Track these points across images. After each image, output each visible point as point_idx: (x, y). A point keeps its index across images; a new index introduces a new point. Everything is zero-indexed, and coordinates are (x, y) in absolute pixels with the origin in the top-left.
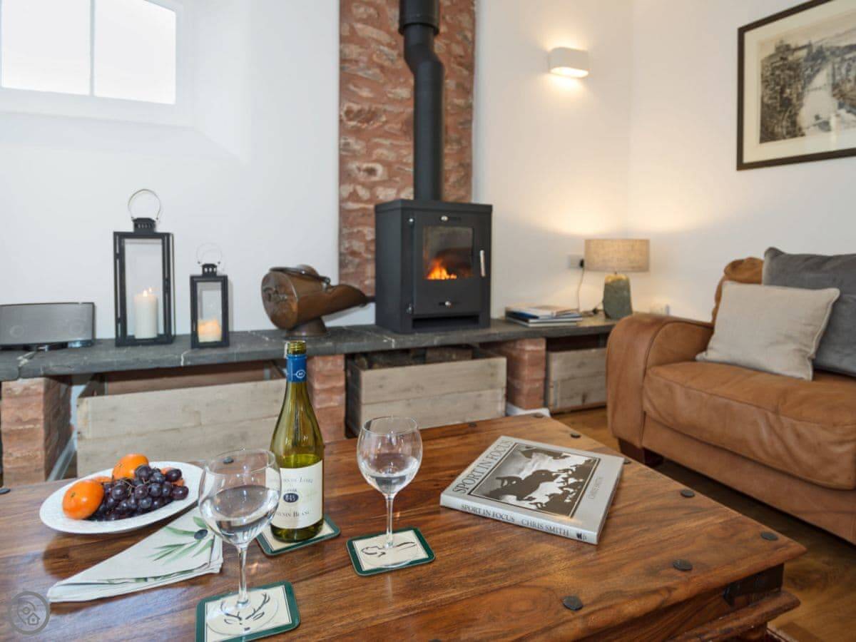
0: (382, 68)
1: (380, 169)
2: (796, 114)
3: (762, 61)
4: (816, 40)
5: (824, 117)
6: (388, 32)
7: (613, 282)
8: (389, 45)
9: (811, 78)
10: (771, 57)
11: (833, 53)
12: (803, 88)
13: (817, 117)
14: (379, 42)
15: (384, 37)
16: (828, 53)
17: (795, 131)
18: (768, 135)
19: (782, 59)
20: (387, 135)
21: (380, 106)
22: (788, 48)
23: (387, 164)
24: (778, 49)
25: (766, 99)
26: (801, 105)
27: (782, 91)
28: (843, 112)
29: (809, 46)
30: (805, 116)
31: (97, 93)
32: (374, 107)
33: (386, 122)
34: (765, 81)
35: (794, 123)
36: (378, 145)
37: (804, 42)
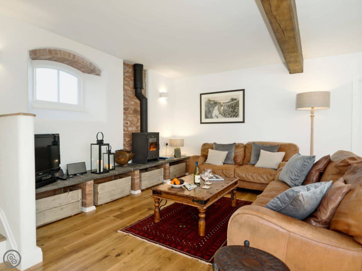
0: (129, 96)
1: (129, 122)
2: (212, 114)
3: (205, 102)
4: (216, 100)
5: (217, 115)
6: (130, 88)
7: (177, 149)
8: (130, 91)
9: (214, 107)
10: (207, 101)
11: (218, 103)
12: (213, 109)
13: (216, 115)
14: (128, 90)
15: (129, 89)
16: (217, 103)
17: (212, 117)
18: (206, 117)
19: (209, 102)
20: (130, 114)
21: (129, 106)
22: (210, 100)
23: (130, 121)
24: (208, 100)
25: (206, 110)
26: (213, 112)
27: (209, 109)
28: (220, 115)
29: (214, 101)
30: (213, 115)
31: (61, 102)
32: (128, 106)
33: (130, 111)
34: (206, 106)
35: (211, 116)
36: (128, 116)
37: (213, 100)
